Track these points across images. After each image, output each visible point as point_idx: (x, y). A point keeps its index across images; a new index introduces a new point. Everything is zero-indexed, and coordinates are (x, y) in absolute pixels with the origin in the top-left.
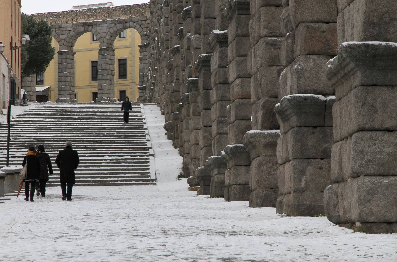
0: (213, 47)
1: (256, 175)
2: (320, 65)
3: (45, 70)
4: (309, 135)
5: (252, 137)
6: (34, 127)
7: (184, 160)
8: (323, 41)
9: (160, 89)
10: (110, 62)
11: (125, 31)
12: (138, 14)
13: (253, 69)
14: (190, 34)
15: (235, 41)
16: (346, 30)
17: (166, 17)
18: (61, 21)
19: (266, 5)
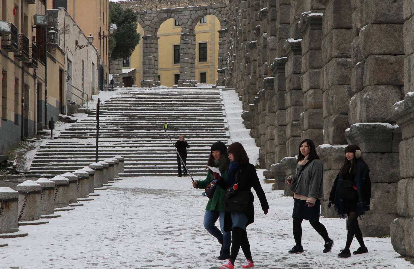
0: (288, 54)
1: (327, 187)
2: (388, 95)
3: (131, 54)
4: (377, 161)
5: (324, 151)
6: (121, 114)
7: (260, 152)
8: (391, 72)
9: (237, 75)
10: (191, 46)
11: (205, 17)
12: (217, 1)
13: (325, 86)
14: (266, 33)
15: (308, 54)
16: (412, 75)
17: (244, 11)
18: (146, 8)
19: (337, 28)
